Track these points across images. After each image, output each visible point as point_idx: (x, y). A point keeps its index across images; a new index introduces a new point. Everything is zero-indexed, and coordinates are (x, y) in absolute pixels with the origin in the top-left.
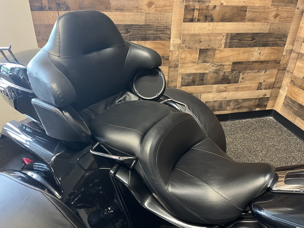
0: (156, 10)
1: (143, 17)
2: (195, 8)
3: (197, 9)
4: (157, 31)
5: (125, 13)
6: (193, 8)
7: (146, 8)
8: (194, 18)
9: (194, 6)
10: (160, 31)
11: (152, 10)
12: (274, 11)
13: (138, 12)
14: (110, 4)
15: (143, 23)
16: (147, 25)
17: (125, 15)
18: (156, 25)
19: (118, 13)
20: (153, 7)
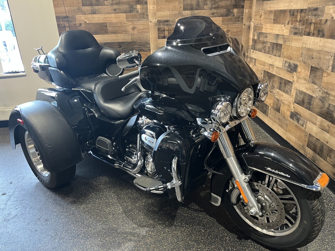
0: (138, 32)
1: (130, 37)
2: (165, 29)
3: (166, 30)
4: (140, 45)
5: (118, 35)
6: (163, 29)
7: (131, 31)
8: (165, 36)
9: (164, 28)
10: (142, 45)
11: (136, 32)
12: (225, 28)
13: (126, 34)
14: (108, 30)
15: (130, 41)
16: (133, 42)
17: (117, 36)
18: (139, 41)
19: (113, 35)
20: (136, 30)
